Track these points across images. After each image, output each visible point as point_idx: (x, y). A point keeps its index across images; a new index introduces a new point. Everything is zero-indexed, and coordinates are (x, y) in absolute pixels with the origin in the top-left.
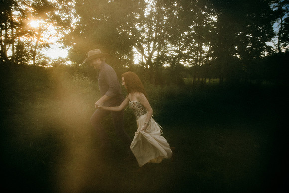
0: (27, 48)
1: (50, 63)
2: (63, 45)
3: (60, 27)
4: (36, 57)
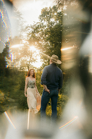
1: (36, 70)
2: (43, 60)
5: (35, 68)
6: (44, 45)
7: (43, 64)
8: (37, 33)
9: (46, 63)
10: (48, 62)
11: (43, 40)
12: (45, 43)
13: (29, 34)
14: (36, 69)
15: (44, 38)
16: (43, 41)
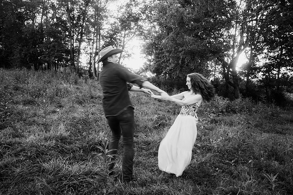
2: (145, 55)
6: (147, 28)
7: (145, 63)
8: (135, 6)
9: (150, 61)
10: (154, 59)
11: (145, 19)
12: (150, 25)
13: (121, 8)
15: (148, 16)
16: (147, 20)
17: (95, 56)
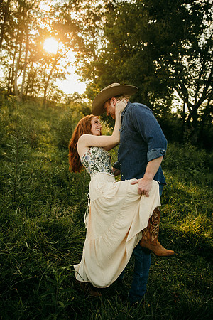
0: (39, 76)
2: (81, 77)
3: (82, 54)
4: (48, 88)
5: (60, 94)
8: (76, 10)
14: (63, 95)
17: (17, 70)
